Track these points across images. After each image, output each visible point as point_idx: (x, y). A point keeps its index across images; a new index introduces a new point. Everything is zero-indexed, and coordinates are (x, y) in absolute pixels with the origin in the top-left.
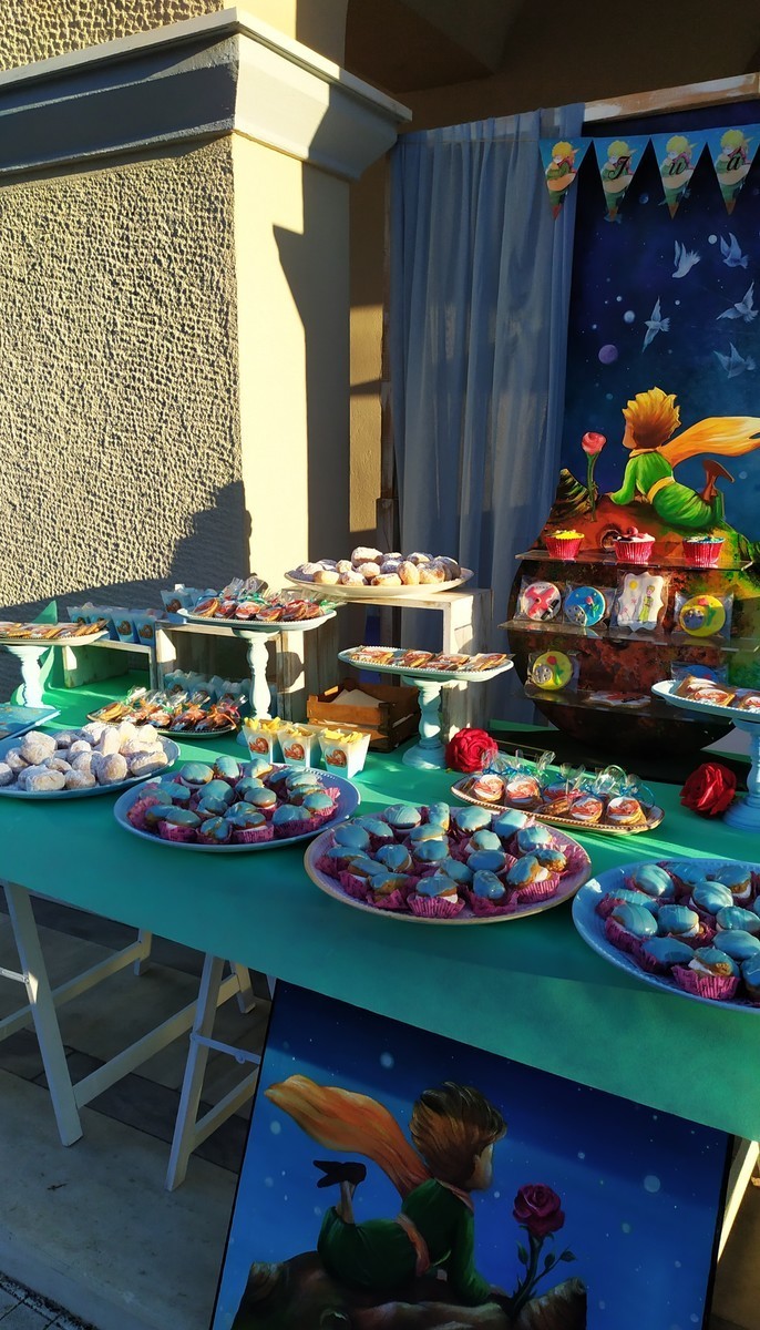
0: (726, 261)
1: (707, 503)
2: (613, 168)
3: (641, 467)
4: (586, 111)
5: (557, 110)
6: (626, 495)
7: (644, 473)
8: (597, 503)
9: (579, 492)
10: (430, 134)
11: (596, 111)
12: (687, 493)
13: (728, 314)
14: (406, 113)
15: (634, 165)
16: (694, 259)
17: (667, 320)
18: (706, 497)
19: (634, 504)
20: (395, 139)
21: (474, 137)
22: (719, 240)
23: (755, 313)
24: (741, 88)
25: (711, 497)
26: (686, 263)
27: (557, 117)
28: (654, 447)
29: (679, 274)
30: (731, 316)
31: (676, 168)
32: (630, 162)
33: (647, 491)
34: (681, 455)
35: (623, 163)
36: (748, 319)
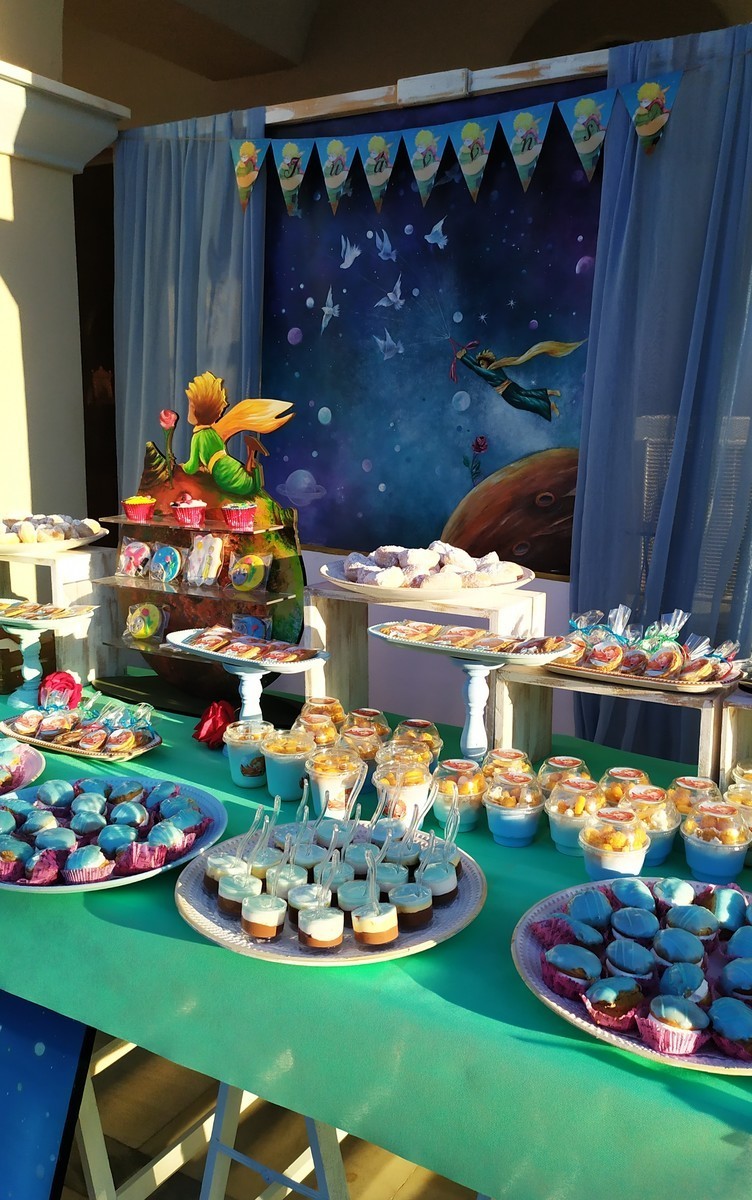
0: (380, 254)
1: (249, 474)
2: (287, 168)
3: (203, 442)
4: (267, 114)
5: (245, 112)
6: (193, 466)
7: (205, 447)
8: (173, 472)
9: (160, 462)
10: (147, 130)
11: (276, 114)
12: (235, 465)
13: (383, 303)
14: (124, 111)
15: (304, 164)
16: (357, 252)
17: (337, 307)
18: (249, 469)
19: (199, 474)
20: (116, 134)
21: (181, 135)
22: (374, 235)
23: (402, 302)
24: (385, 98)
25: (252, 469)
26: (351, 255)
27: (245, 118)
28: (210, 424)
29: (346, 265)
30: (385, 305)
31: (335, 170)
32: (300, 163)
33: (207, 463)
34: (229, 432)
35: (295, 161)
36: (398, 307)
